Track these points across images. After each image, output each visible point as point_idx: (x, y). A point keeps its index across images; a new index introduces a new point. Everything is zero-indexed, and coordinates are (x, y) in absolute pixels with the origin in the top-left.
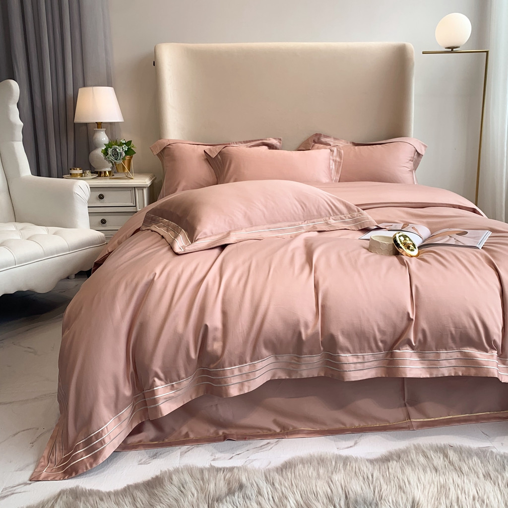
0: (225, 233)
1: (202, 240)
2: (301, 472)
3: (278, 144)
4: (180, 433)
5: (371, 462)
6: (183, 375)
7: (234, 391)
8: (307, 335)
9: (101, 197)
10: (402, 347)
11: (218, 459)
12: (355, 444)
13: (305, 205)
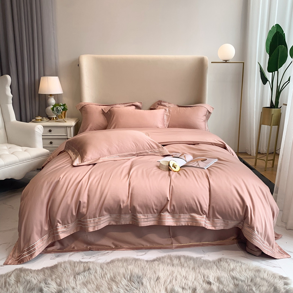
0: (97, 159)
2: (116, 265)
3: (140, 105)
4: (71, 247)
5: (147, 261)
6: (70, 222)
7: (91, 230)
8: (123, 206)
9: (50, 131)
10: (164, 212)
11: (84, 258)
12: (145, 254)
13: (137, 145)
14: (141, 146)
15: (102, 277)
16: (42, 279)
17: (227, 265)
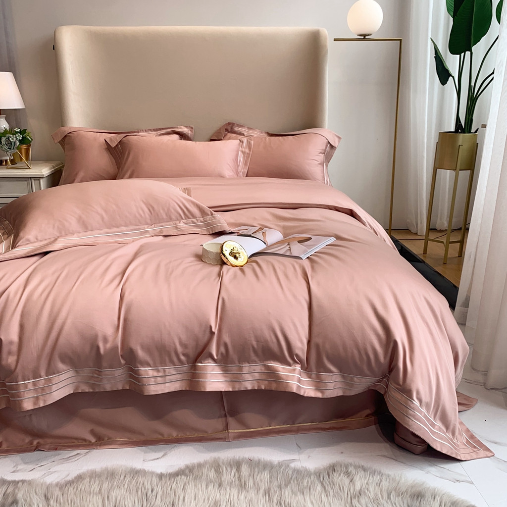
0: (53, 239)
1: (22, 247)
2: (83, 488)
3: (190, 132)
7: (28, 405)
8: (105, 349)
10: (204, 360)
11: (17, 471)
12: (163, 456)
13: (153, 208)
14: (162, 211)
17: (346, 481)
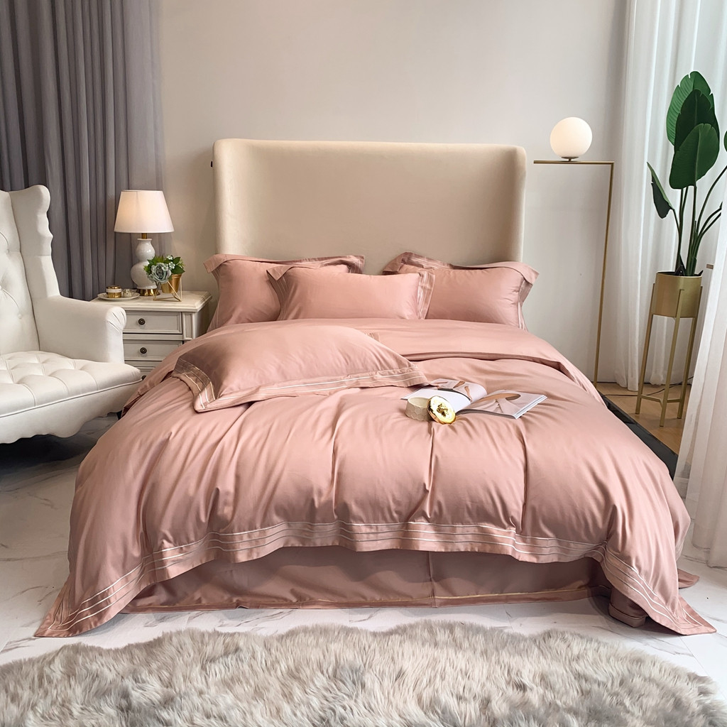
0: (254, 389)
1: (227, 396)
2: (300, 641)
3: (360, 263)
4: (193, 598)
5: (375, 634)
6: (192, 538)
7: (242, 557)
8: (319, 503)
9: (142, 322)
10: (417, 518)
11: (225, 625)
12: (369, 618)
13: (349, 358)
14: (358, 361)
15: (268, 669)
16: (127, 670)
17: (563, 646)
